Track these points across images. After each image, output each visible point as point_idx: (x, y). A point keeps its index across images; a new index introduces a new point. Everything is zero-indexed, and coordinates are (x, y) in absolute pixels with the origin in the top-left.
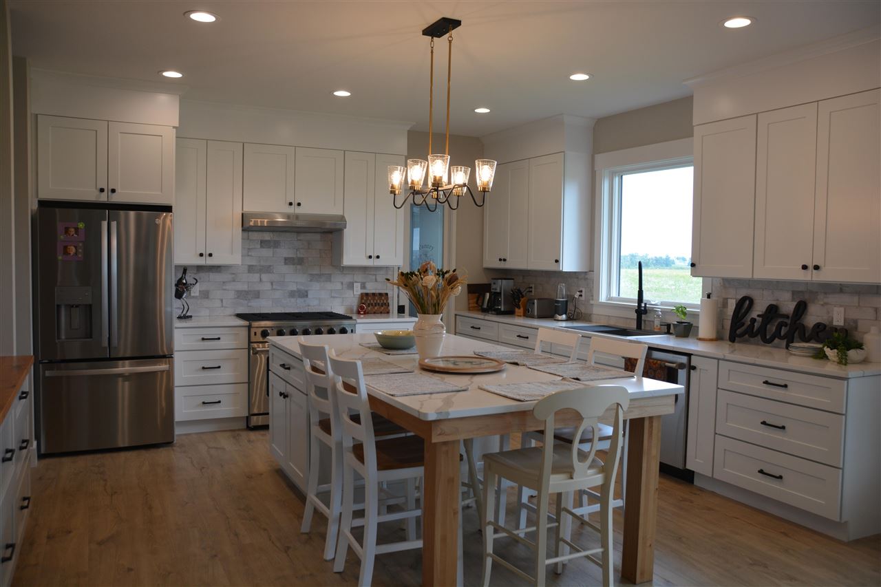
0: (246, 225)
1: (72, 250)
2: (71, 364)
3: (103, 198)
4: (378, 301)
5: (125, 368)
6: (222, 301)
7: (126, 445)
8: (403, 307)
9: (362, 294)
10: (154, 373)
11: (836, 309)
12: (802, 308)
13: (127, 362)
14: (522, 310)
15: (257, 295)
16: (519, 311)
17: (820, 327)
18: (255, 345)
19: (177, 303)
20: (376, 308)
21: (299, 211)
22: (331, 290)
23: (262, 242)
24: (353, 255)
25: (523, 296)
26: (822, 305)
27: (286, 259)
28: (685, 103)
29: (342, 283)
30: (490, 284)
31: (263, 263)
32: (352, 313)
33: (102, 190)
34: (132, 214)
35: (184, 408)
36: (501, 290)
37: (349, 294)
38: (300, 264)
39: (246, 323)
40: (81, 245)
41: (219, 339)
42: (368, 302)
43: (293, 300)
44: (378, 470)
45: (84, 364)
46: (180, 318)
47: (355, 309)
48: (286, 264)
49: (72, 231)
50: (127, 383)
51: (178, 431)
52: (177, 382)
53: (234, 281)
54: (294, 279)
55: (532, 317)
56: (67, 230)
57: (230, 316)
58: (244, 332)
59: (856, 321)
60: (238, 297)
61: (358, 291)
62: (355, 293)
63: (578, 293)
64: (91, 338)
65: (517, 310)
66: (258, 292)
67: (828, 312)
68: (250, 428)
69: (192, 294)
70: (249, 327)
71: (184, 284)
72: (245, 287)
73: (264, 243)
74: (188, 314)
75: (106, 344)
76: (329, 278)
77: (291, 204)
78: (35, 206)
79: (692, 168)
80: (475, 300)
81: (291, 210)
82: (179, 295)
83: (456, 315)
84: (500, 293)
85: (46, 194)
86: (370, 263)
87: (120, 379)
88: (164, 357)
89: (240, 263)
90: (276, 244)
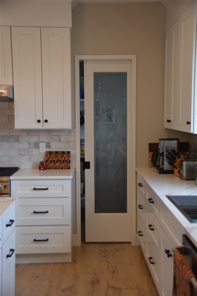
4: (60, 159)
9: (47, 152)
20: (57, 164)
29: (29, 143)
30: (159, 144)
36: (163, 150)
37: (35, 152)
42: (51, 159)
55: (182, 178)
61: (43, 149)
62: (41, 151)
86: (39, 126)
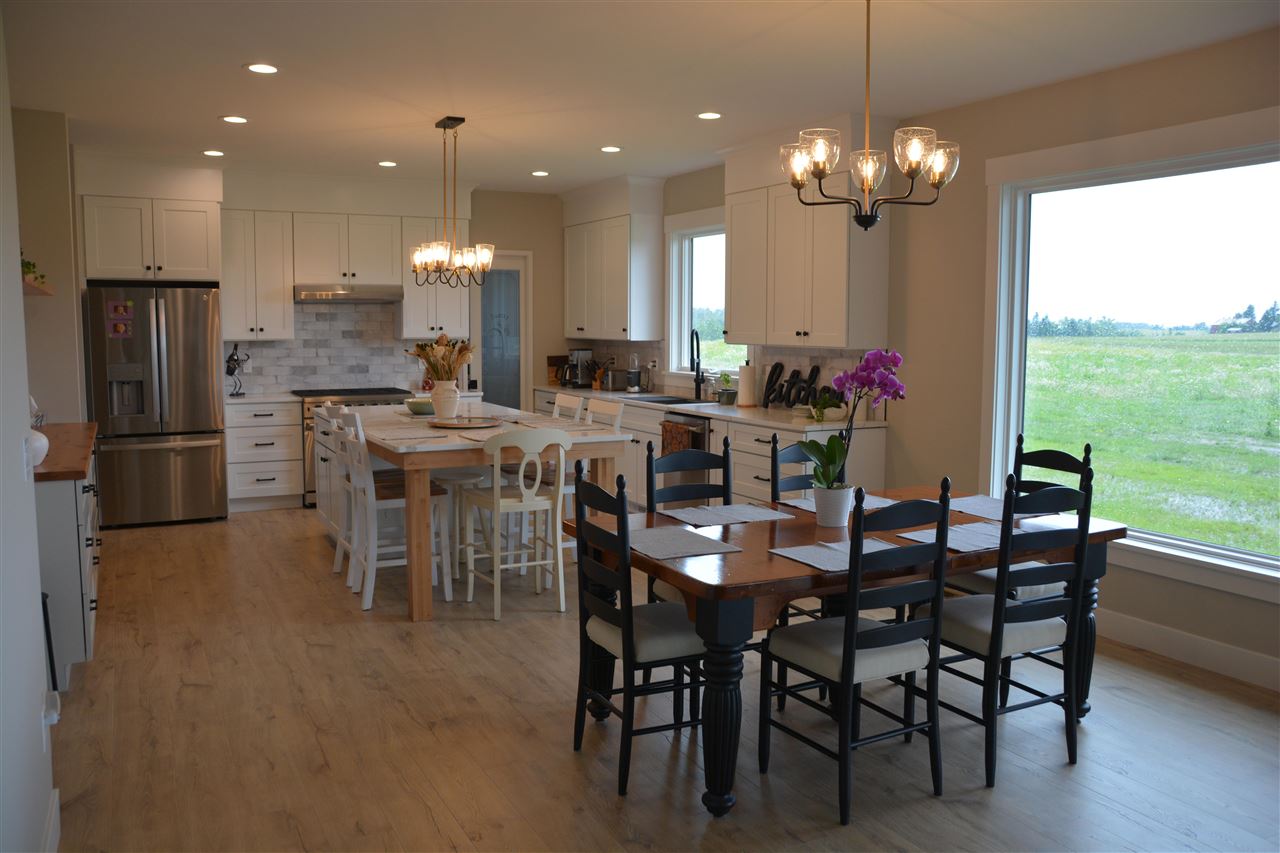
0: (298, 299)
1: (122, 328)
2: (121, 440)
3: (150, 276)
5: (177, 442)
6: (276, 377)
7: (180, 518)
8: (475, 382)
10: (208, 447)
12: (816, 371)
13: (179, 437)
14: (598, 383)
15: (314, 371)
16: (596, 384)
18: (308, 421)
19: (230, 380)
21: (354, 282)
22: (394, 365)
23: (317, 314)
24: (415, 327)
25: (599, 368)
26: (827, 370)
27: (344, 332)
28: (718, 171)
29: (406, 357)
30: (567, 357)
31: (319, 338)
32: (417, 388)
33: (149, 268)
34: (179, 291)
35: (237, 485)
36: (578, 362)
38: (359, 338)
39: (299, 399)
40: (130, 322)
41: (271, 415)
43: (352, 375)
44: (377, 499)
45: (134, 439)
46: (232, 395)
47: (421, 384)
48: (344, 337)
49: (121, 309)
50: (179, 458)
51: (232, 509)
52: (230, 458)
53: (289, 356)
54: (355, 354)
55: (607, 390)
56: (116, 309)
57: (286, 393)
58: (298, 408)
60: (294, 374)
63: (651, 364)
64: (143, 413)
65: (594, 383)
66: (315, 368)
68: (305, 506)
69: (245, 371)
70: (303, 403)
71: (236, 360)
72: (301, 363)
73: (319, 316)
74: (241, 391)
75: (158, 419)
76: (391, 352)
77: (345, 275)
78: (84, 286)
79: (724, 235)
80: (554, 374)
81: (345, 281)
82: (230, 372)
83: (534, 390)
84: (577, 365)
85: (94, 274)
86: (432, 335)
87: (172, 454)
88: (216, 432)
89: (293, 337)
90: (332, 317)
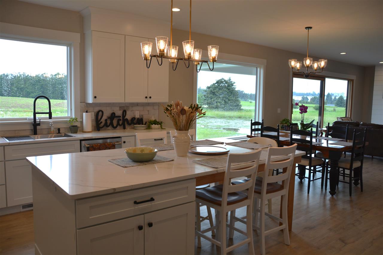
11: (136, 112)
12: (125, 113)
17: (133, 119)
26: (131, 111)
59: (142, 115)
67: (133, 113)
